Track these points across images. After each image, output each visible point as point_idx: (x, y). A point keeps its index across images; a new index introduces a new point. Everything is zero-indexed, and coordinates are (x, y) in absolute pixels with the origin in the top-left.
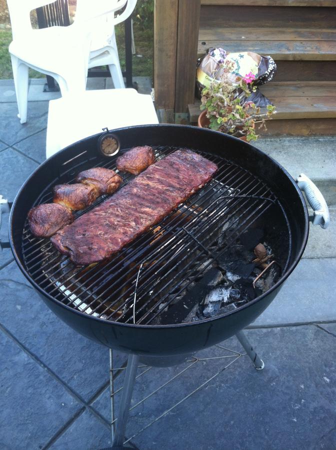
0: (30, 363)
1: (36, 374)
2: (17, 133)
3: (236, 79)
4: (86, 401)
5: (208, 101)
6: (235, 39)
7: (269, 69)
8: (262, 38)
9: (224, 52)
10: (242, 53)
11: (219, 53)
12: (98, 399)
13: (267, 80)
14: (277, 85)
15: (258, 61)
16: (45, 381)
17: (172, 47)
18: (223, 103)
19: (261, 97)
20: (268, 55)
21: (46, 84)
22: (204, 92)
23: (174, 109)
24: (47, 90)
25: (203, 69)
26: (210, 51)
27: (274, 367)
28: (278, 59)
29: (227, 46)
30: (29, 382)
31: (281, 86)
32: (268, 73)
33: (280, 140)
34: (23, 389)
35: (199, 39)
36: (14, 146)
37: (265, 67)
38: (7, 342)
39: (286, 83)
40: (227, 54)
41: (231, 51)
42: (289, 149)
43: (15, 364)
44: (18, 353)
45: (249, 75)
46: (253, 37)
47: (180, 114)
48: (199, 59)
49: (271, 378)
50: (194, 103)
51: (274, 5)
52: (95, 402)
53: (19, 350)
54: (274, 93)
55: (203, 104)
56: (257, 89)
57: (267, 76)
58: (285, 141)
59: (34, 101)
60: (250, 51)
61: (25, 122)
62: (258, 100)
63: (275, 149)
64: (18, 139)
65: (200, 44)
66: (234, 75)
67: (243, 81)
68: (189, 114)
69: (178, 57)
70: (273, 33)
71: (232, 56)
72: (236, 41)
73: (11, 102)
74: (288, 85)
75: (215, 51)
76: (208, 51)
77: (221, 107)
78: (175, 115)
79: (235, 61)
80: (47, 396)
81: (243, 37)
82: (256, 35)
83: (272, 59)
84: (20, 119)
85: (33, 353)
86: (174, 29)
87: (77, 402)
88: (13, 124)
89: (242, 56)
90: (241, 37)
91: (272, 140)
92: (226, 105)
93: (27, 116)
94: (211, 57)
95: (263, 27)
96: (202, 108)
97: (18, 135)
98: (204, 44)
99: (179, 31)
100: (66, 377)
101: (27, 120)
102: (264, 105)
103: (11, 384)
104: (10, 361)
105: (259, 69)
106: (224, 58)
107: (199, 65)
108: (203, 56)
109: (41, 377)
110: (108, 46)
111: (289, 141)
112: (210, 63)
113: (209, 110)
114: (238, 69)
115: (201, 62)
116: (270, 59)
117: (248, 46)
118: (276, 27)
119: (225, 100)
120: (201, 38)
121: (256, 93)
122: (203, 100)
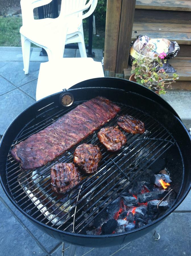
0: (16, 224)
1: (19, 231)
2: (22, 80)
3: (155, 56)
4: (48, 251)
5: (136, 69)
6: (155, 30)
7: (175, 50)
8: (172, 30)
9: (148, 38)
10: (159, 39)
11: (145, 38)
12: (56, 251)
13: (173, 56)
14: (179, 59)
15: (168, 44)
16: (25, 237)
17: (116, 34)
18: (145, 70)
19: (169, 66)
20: (175, 41)
21: (41, 51)
22: (134, 63)
23: (115, 71)
24: (42, 55)
25: (134, 48)
26: (139, 37)
27: (167, 239)
28: (181, 43)
29: (150, 34)
30: (15, 236)
31: (182, 59)
32: (174, 52)
33: (179, 93)
34: (11, 241)
35: (133, 29)
36: (20, 88)
37: (172, 48)
38: (4, 209)
39: (185, 58)
40: (149, 39)
41: (152, 37)
42: (184, 99)
43: (8, 224)
44: (10, 217)
45: (163, 54)
46: (166, 29)
47: (119, 74)
48: (132, 42)
49: (165, 246)
50: (127, 68)
51: (180, 10)
52: (54, 252)
53: (11, 215)
54: (177, 64)
55: (133, 70)
56: (167, 61)
57: (173, 54)
58: (182, 93)
59: (34, 61)
60: (164, 38)
61: (27, 73)
62: (167, 68)
63: (176, 98)
64: (22, 84)
65: (133, 32)
66: (153, 52)
67: (159, 57)
68: (124, 75)
69: (119, 41)
70: (178, 27)
71: (153, 41)
72: (155, 31)
73: (20, 61)
74: (186, 60)
75: (142, 37)
76: (138, 37)
77: (144, 73)
78: (115, 75)
79: (154, 44)
80: (25, 246)
81: (160, 29)
82: (168, 28)
83: (177, 44)
84: (24, 72)
85: (19, 217)
86: (118, 23)
87: (43, 252)
88: (20, 74)
89: (158, 41)
90: (159, 29)
91: (175, 92)
92: (147, 72)
93: (29, 70)
94: (140, 41)
95: (172, 23)
96: (132, 72)
97: (23, 81)
98: (136, 32)
99: (121, 25)
100: (37, 235)
101: (29, 73)
102: (170, 71)
103: (4, 237)
104: (5, 222)
105: (169, 49)
106: (148, 42)
107: (132, 45)
108: (135, 40)
109: (23, 234)
110: (78, 32)
111: (185, 94)
112: (139, 44)
113: (136, 74)
114: (156, 49)
115: (133, 43)
116: (176, 43)
117: (163, 35)
118: (180, 24)
119: (147, 69)
120: (134, 29)
121: (166, 64)
122: (133, 68)
